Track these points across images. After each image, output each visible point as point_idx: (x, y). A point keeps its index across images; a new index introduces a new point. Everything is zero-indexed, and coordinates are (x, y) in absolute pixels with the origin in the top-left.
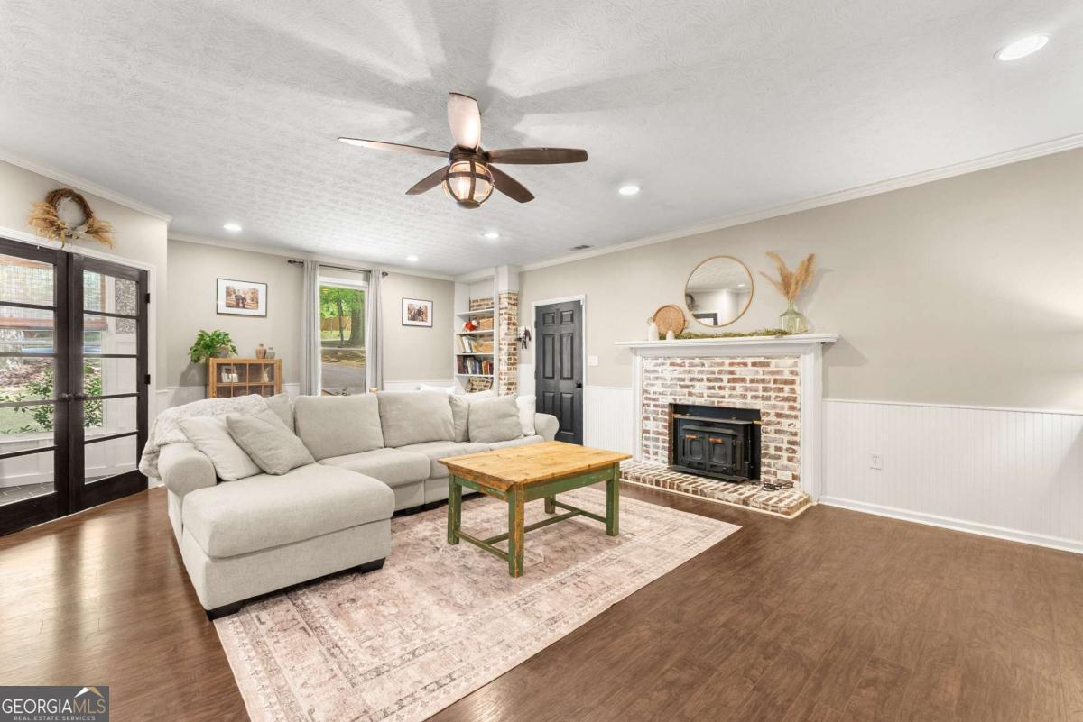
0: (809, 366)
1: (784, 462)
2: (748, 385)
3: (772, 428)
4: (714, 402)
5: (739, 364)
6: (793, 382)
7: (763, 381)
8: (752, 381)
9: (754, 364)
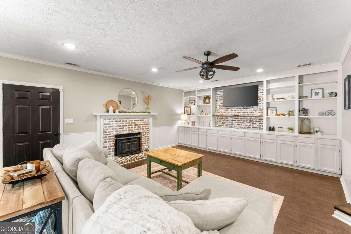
0: (151, 120)
1: (147, 144)
2: (139, 126)
3: (144, 136)
4: (130, 132)
5: (137, 120)
6: (148, 124)
7: (142, 125)
8: (140, 125)
9: (140, 120)
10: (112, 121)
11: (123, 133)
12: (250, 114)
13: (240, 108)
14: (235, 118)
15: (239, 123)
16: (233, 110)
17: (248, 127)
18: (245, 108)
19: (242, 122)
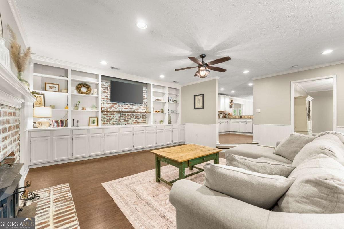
12: (136, 110)
13: (127, 105)
14: (123, 115)
15: (127, 120)
16: (120, 105)
17: (134, 123)
18: (131, 105)
19: (129, 118)
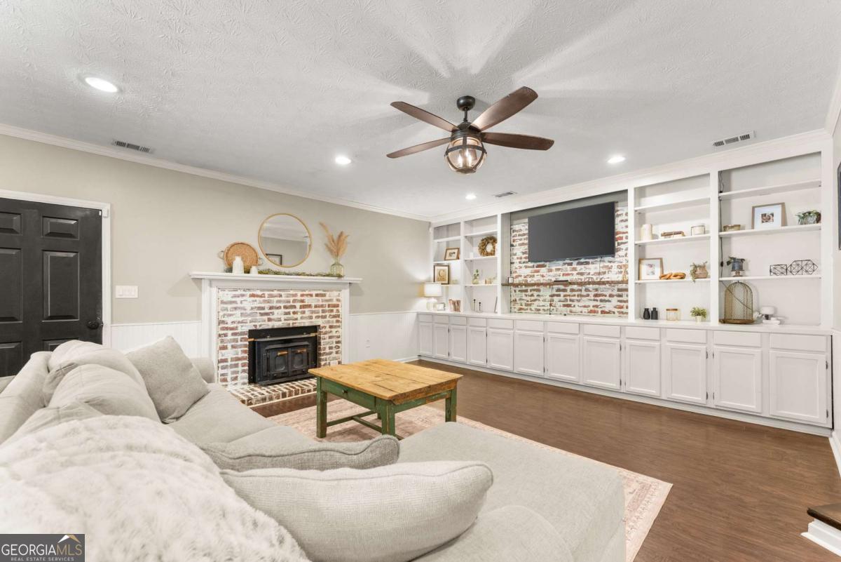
0: (345, 295)
1: (334, 355)
2: (313, 309)
3: (327, 336)
4: (289, 324)
5: (307, 295)
6: (338, 306)
7: (322, 306)
8: (316, 306)
9: (317, 295)
10: (243, 295)
11: (270, 327)
12: (595, 277)
13: (571, 264)
14: (558, 290)
15: (569, 303)
16: (554, 268)
17: (591, 312)
18: (582, 264)
19: (576, 298)
